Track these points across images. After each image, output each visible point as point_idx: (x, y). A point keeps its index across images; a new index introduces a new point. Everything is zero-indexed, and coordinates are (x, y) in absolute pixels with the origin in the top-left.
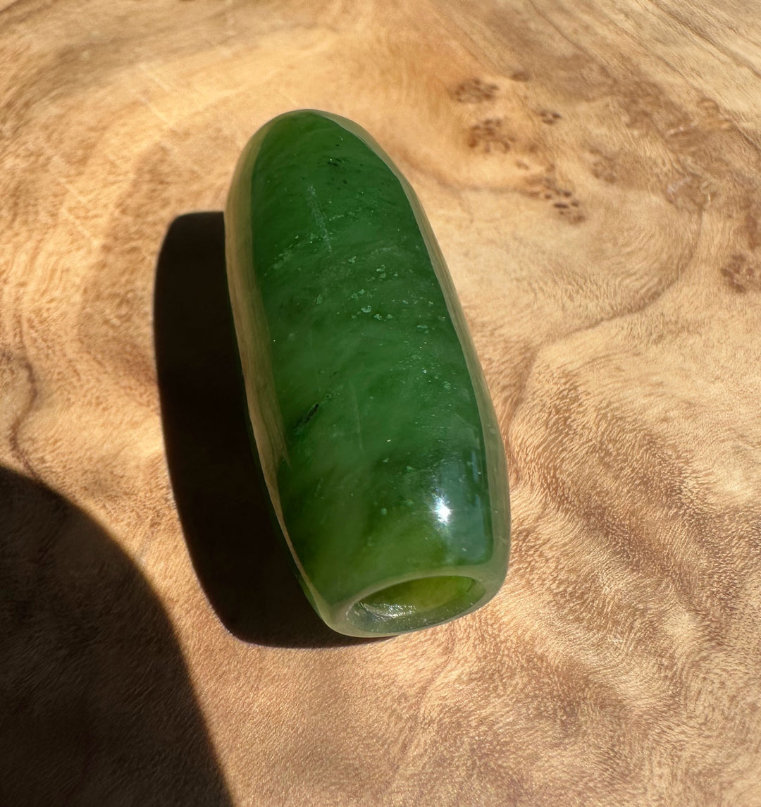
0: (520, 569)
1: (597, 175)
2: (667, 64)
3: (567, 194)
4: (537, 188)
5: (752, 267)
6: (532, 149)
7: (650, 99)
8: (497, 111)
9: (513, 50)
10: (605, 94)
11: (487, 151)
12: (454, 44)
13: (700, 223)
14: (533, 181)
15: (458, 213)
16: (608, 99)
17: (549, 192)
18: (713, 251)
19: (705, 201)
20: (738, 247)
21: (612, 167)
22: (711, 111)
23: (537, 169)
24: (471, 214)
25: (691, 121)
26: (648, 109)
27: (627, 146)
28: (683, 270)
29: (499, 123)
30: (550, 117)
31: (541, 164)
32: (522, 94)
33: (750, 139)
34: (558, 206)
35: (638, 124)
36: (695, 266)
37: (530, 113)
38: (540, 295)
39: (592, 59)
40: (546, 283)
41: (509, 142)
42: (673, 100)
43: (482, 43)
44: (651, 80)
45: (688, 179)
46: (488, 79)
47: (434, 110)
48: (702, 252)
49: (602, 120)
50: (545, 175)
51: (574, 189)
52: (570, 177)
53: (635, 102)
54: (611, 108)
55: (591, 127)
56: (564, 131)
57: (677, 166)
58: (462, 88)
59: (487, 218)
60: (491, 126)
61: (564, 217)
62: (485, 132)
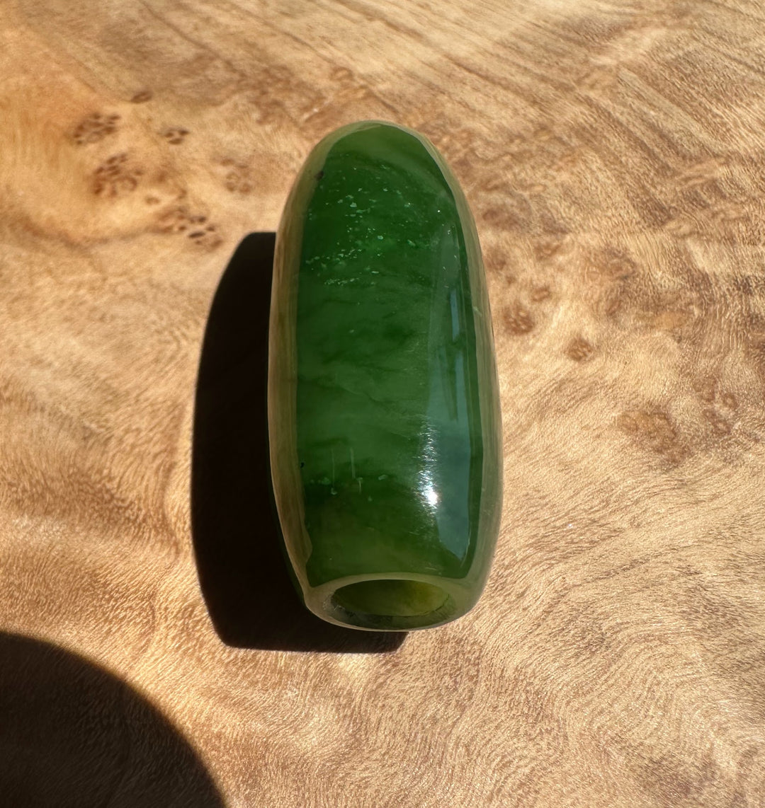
0: (189, 649)
1: (231, 188)
2: (296, 39)
3: (202, 220)
4: (170, 222)
6: (161, 178)
7: (280, 85)
8: (120, 144)
9: (131, 68)
10: (234, 92)
11: (114, 193)
12: (68, 78)
14: (165, 215)
15: (89, 275)
16: (236, 98)
17: (182, 223)
21: (246, 175)
22: (346, 81)
23: (167, 200)
24: (103, 272)
25: (324, 98)
26: (279, 98)
27: (260, 145)
29: (123, 158)
30: (177, 135)
31: (172, 192)
32: (144, 116)
33: (388, 102)
34: (194, 236)
35: (270, 119)
37: (156, 136)
38: (184, 343)
39: (216, 56)
40: (188, 327)
41: (137, 177)
42: (304, 80)
43: (98, 69)
44: (280, 62)
46: (108, 110)
47: (53, 161)
49: (231, 124)
50: (178, 204)
51: (208, 211)
52: (203, 199)
53: (264, 93)
54: (241, 108)
55: (221, 135)
56: (194, 147)
58: (81, 128)
59: (120, 271)
60: (116, 163)
61: (200, 246)
62: (110, 172)
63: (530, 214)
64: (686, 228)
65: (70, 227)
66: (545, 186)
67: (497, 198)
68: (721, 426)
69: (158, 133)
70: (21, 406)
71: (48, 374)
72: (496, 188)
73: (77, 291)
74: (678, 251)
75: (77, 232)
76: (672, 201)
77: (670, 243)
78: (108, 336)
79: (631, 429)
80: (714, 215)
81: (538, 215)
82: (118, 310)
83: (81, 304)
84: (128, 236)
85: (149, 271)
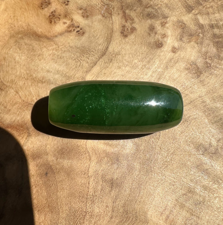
1: (84, 17)
3: (78, 27)
4: (71, 29)
5: (127, 28)
6: (66, 16)
8: (53, 7)
11: (55, 22)
13: (112, 20)
14: (69, 27)
15: (54, 46)
17: (74, 28)
18: (117, 27)
19: (112, 12)
20: (123, 23)
21: (86, 12)
23: (68, 22)
24: (58, 45)
27: (88, 3)
28: (112, 37)
29: (55, 11)
31: (69, 20)
34: (77, 32)
36: (114, 34)
37: (62, 4)
38: (81, 61)
40: (81, 57)
41: (60, 17)
45: (106, 6)
47: (38, 15)
48: (115, 29)
50: (71, 23)
51: (80, 25)
52: (77, 21)
56: (71, 6)
57: (102, 3)
58: (42, 4)
59: (61, 44)
60: (53, 13)
61: (80, 34)
62: (53, 16)
63: (158, 13)
64: (197, 12)
65: (46, 34)
66: (161, 4)
67: (150, 10)
68: (208, 65)
69: (62, 3)
70: (48, 83)
71: (52, 74)
72: (149, 7)
73: (53, 51)
74: (195, 19)
75: (49, 35)
76: (193, 4)
77: (193, 17)
78: (63, 62)
79: (188, 69)
80: (204, 7)
81: (160, 13)
82: (64, 55)
83: (55, 54)
84: (61, 34)
85: (69, 43)
